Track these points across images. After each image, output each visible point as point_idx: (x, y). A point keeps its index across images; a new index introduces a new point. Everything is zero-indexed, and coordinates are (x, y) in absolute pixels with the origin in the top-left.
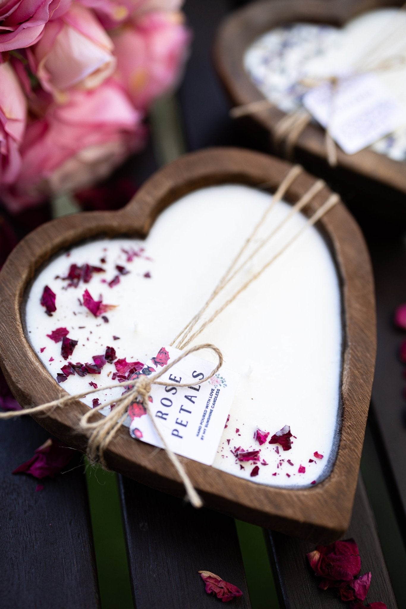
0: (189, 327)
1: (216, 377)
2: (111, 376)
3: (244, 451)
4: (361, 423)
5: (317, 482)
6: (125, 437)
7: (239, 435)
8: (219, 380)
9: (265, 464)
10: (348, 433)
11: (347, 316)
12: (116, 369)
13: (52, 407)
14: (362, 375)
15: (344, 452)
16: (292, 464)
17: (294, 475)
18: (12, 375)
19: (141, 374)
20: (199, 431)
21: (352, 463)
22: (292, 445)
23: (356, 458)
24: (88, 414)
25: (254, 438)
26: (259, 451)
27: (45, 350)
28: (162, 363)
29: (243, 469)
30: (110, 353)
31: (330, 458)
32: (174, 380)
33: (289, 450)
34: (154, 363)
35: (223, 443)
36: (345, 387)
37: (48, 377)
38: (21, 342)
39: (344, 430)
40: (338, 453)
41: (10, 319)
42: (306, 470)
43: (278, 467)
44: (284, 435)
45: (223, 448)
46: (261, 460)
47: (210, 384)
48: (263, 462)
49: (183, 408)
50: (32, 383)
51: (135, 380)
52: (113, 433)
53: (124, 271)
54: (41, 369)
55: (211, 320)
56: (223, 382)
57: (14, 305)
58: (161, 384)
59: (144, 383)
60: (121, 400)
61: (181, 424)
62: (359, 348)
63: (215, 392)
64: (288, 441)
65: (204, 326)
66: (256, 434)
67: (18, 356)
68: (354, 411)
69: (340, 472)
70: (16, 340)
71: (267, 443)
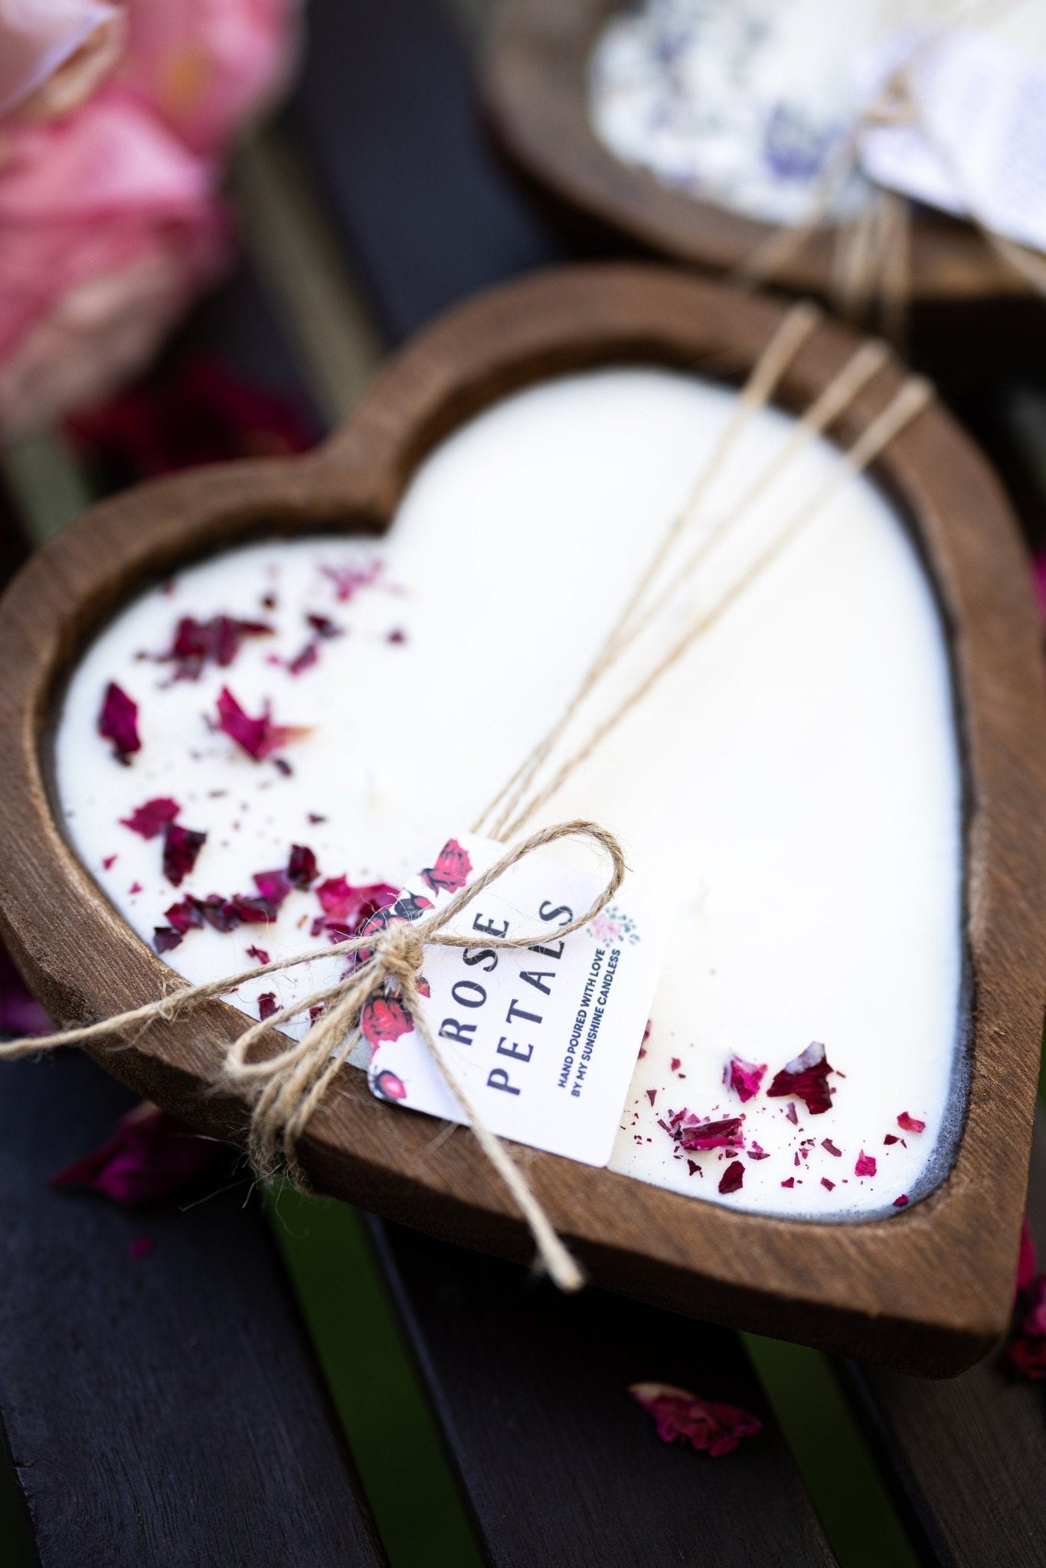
0: (524, 775)
1: (607, 915)
2: (308, 926)
3: (698, 1121)
4: (1030, 1024)
5: (912, 1200)
6: (356, 1098)
7: (682, 1076)
8: (617, 923)
9: (758, 1155)
10: (991, 1056)
11: (972, 722)
12: (322, 908)
13: (143, 1020)
14: (1023, 887)
15: (983, 1111)
16: (836, 1152)
17: (846, 1181)
18: (24, 938)
19: (393, 916)
20: (567, 1072)
21: (1007, 1139)
22: (833, 1098)
23: (1019, 1125)
24: (246, 1038)
25: (724, 1082)
26: (739, 1117)
27: (116, 863)
28: (453, 884)
29: (697, 1174)
30: (302, 864)
31: (943, 1129)
32: (488, 929)
33: (826, 1112)
34: (428, 885)
35: (637, 1102)
36: (977, 925)
37: (128, 938)
38: (45, 844)
39: (981, 1047)
40: (966, 1111)
41: (11, 780)
42: (879, 1166)
43: (797, 1162)
44: (809, 1070)
45: (636, 1115)
46: (749, 1147)
47: (591, 935)
48: (753, 1150)
49: (516, 1006)
50: (82, 957)
51: (377, 935)
52: (319, 1088)
53: (330, 630)
54: (105, 915)
55: (584, 755)
56: (627, 930)
57: (22, 741)
58: (449, 942)
59: (402, 943)
60: (337, 994)
61: (513, 1053)
62: (1011, 813)
63: (606, 958)
64: (822, 1085)
65: (565, 770)
66: (730, 1070)
67: (38, 884)
68: (1008, 990)
69: (978, 1169)
70: (31, 840)
71: (761, 1096)
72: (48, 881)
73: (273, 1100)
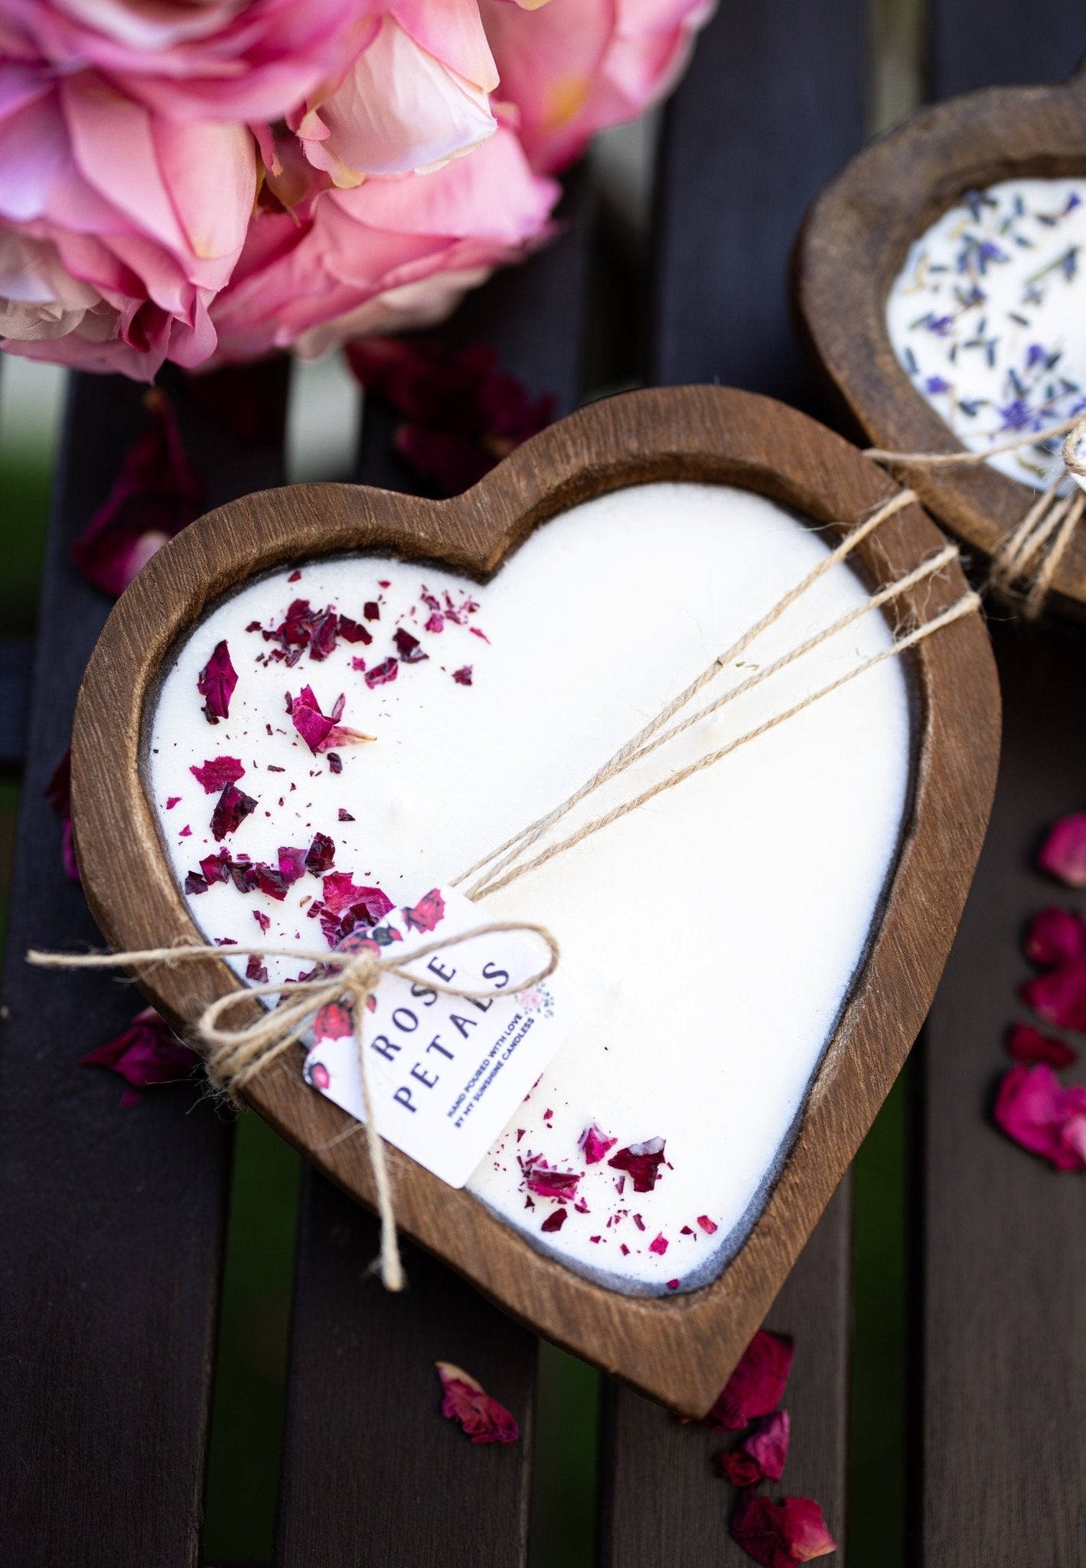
0: (513, 847)
1: (536, 991)
2: (308, 906)
3: (547, 1167)
4: (826, 1185)
5: (680, 1288)
6: (291, 1074)
7: (549, 1126)
8: (541, 997)
9: (582, 1209)
10: (785, 1201)
12: (324, 895)
13: (153, 962)
14: (868, 1071)
15: (760, 1242)
16: (642, 1227)
17: (639, 1252)
18: (85, 857)
19: (369, 941)
20: (458, 1106)
21: (768, 1271)
22: (657, 1183)
23: (782, 1263)
24: (225, 1002)
25: (579, 1142)
26: (580, 1175)
27: (178, 804)
28: (424, 926)
29: (530, 1209)
30: (322, 852)
31: (729, 1239)
32: (438, 972)
33: (647, 1193)
34: (406, 922)
35: (507, 1135)
36: (820, 1089)
37: (163, 883)
38: (125, 782)
39: (780, 1190)
40: (748, 1238)
41: (116, 718)
42: (669, 1248)
43: (609, 1225)
44: (647, 1156)
45: (503, 1146)
46: (577, 1200)
47: (517, 1002)
48: (580, 1204)
49: (439, 1042)
50: (123, 888)
51: (348, 956)
52: (266, 1057)
53: (414, 653)
54: (152, 859)
55: (571, 843)
56: (546, 1005)
57: (134, 686)
58: (405, 976)
59: (364, 973)
61: (421, 1078)
62: (885, 1004)
63: (521, 1023)
64: (652, 1170)
65: (547, 855)
66: (587, 1135)
67: (109, 815)
68: (819, 1153)
69: (736, 1286)
70: (115, 775)
71: (603, 1163)
72: (118, 816)
73: (228, 1056)
